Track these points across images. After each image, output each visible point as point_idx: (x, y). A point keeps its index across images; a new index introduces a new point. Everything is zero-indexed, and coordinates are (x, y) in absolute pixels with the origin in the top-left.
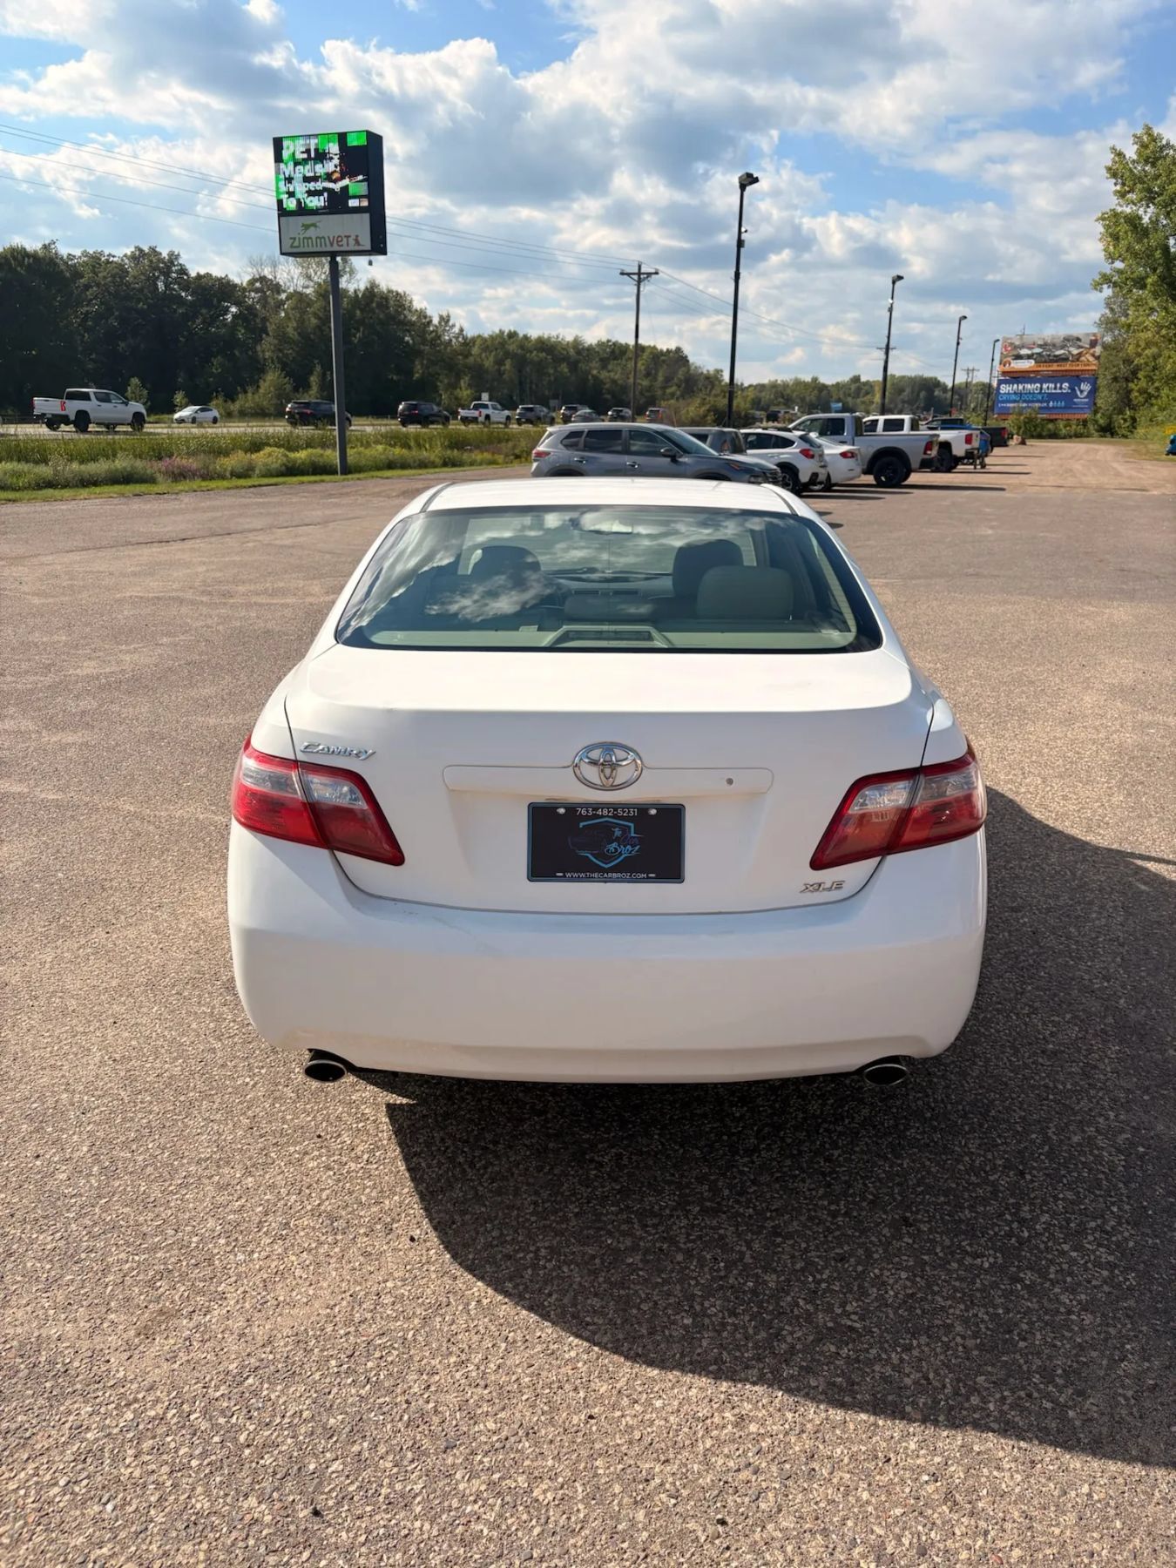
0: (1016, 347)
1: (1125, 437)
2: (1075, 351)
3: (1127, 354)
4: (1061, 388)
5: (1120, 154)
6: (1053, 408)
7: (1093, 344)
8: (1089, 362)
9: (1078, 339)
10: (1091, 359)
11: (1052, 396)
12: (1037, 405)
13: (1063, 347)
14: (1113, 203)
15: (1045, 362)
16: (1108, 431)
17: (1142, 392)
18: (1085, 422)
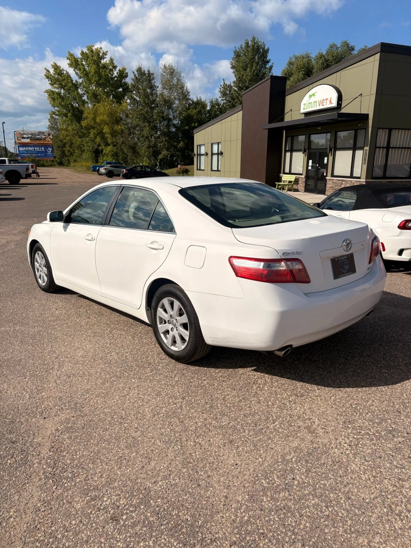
0: (21, 134)
1: (67, 166)
2: (44, 137)
3: (61, 139)
4: (41, 149)
5: (48, 71)
6: (40, 156)
7: (49, 134)
8: (49, 141)
9: (43, 133)
10: (49, 140)
11: (39, 152)
12: (34, 155)
13: (39, 135)
14: (49, 87)
15: (34, 140)
16: (61, 164)
17: (69, 151)
18: (53, 161)
